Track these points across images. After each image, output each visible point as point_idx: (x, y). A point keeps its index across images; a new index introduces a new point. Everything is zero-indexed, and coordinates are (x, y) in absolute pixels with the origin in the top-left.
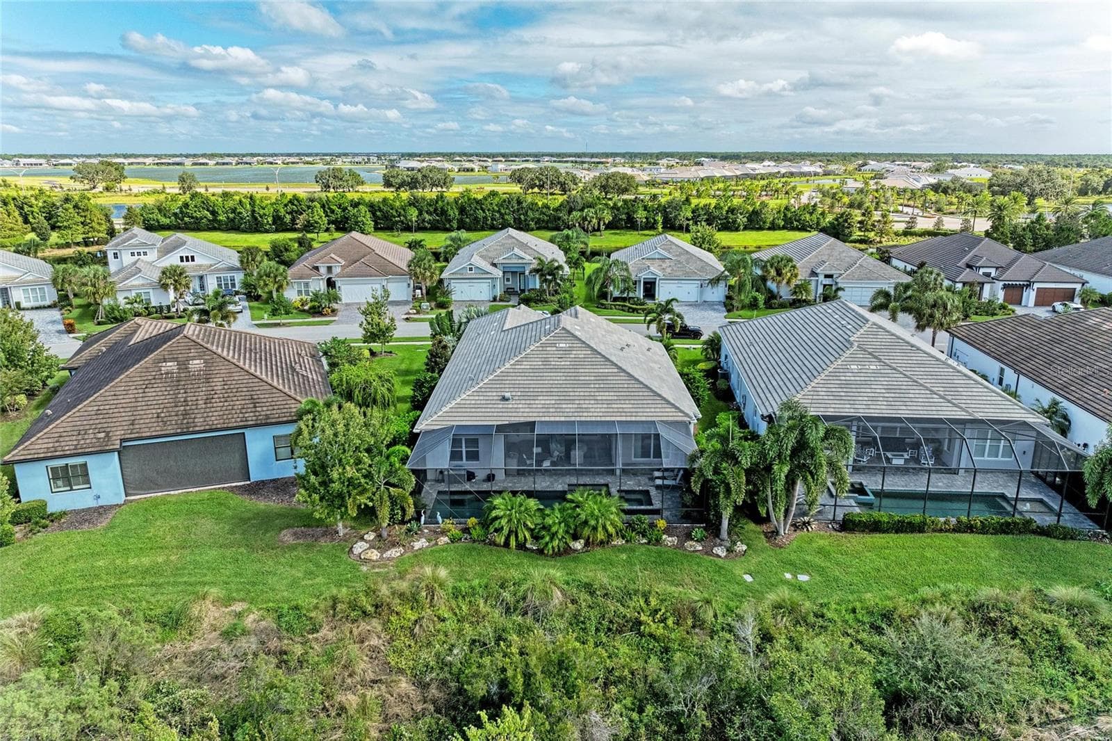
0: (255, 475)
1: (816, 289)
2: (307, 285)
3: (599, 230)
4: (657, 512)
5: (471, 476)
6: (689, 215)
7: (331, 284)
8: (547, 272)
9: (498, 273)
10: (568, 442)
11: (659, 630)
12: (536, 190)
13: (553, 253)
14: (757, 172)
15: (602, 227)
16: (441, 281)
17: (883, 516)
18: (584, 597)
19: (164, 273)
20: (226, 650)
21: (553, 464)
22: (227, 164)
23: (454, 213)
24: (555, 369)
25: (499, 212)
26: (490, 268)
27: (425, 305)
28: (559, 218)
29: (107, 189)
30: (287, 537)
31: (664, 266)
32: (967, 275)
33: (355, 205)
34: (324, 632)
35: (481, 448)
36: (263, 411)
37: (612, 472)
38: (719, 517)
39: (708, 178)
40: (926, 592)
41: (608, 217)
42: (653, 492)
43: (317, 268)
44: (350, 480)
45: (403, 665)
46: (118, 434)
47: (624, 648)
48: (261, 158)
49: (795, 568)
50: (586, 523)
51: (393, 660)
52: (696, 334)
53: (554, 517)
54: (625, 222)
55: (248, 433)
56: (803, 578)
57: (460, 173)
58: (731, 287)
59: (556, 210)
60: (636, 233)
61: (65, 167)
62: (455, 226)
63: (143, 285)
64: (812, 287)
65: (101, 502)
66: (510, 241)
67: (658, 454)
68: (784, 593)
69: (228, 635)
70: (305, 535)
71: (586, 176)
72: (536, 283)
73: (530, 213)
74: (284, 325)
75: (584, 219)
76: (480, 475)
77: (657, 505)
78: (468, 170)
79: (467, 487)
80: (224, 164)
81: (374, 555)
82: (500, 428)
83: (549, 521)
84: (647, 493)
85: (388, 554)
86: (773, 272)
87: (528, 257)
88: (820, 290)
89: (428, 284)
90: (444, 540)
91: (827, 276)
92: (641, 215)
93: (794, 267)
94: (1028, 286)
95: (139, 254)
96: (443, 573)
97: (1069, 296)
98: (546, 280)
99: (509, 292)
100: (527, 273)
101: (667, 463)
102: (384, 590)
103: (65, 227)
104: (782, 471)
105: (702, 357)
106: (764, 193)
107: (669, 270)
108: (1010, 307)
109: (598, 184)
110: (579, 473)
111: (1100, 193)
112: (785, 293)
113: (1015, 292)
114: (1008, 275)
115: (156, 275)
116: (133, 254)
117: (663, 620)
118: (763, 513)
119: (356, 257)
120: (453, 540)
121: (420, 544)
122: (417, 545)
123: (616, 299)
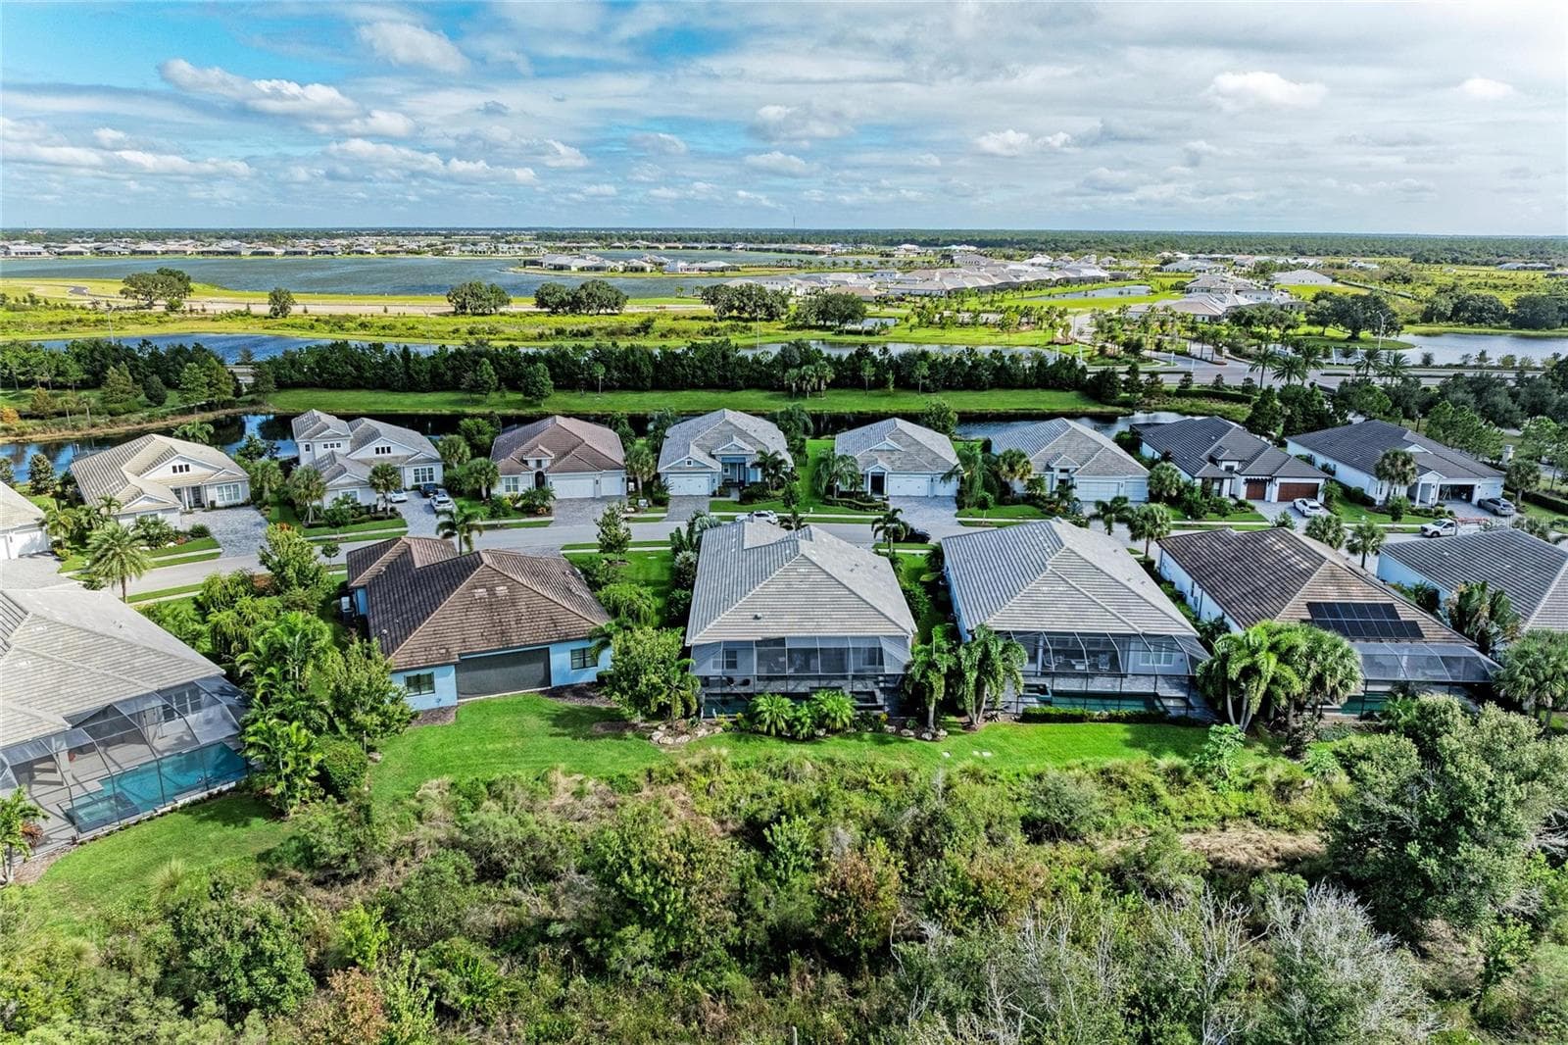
0: (556, 682)
1: (1050, 486)
2: (515, 480)
3: (819, 389)
4: (880, 708)
5: (730, 680)
6: (926, 372)
7: (540, 479)
8: (769, 463)
9: (717, 466)
10: (809, 654)
11: (879, 787)
12: (735, 313)
13: (775, 441)
14: (1022, 279)
15: (823, 386)
16: (657, 476)
17: (1052, 710)
18: (828, 768)
19: (375, 472)
20: (579, 804)
21: (796, 671)
22: (300, 253)
23: (647, 370)
24: (798, 591)
25: (701, 368)
26: (708, 461)
27: (642, 502)
28: (773, 376)
29: (172, 308)
30: (598, 729)
31: (893, 458)
32: (1207, 470)
33: (532, 359)
34: (646, 792)
35: (739, 658)
36: (563, 629)
37: (845, 678)
38: (927, 712)
39: (956, 291)
40: (1072, 762)
41: (830, 375)
42: (878, 693)
43: (526, 462)
44: (653, 685)
45: (705, 811)
46: (455, 650)
47: (857, 799)
48: (345, 242)
49: (981, 747)
50: (827, 715)
51: (697, 808)
52: (920, 538)
53: (804, 711)
54: (848, 376)
55: (552, 648)
56: (987, 754)
57: (626, 274)
58: (962, 480)
59: (770, 365)
60: (862, 393)
61: (74, 257)
62: (649, 382)
63: (350, 484)
64: (1047, 483)
65: (441, 705)
66: (728, 428)
67: (881, 663)
68: (969, 763)
69: (579, 794)
70: (612, 728)
71: (798, 289)
72: (757, 476)
73: (738, 370)
74: (502, 527)
75: (802, 378)
76: (738, 680)
77: (880, 702)
78: (636, 270)
79: (727, 690)
80: (295, 253)
81: (669, 741)
82: (758, 643)
83: (799, 714)
84: (872, 694)
85: (679, 740)
86: (1005, 468)
87: (748, 448)
88: (1056, 483)
89: (646, 478)
90: (719, 730)
91: (1062, 471)
92: (868, 372)
93: (1028, 462)
94: (1270, 481)
95: (332, 446)
96: (724, 752)
97: (1312, 492)
98: (768, 475)
99: (727, 486)
100: (748, 465)
101: (888, 669)
102: (682, 764)
103: (189, 390)
104: (972, 677)
105: (925, 565)
106: (1024, 320)
107: (898, 463)
108: (1251, 502)
109: (815, 310)
110: (820, 678)
111: (1449, 319)
112: (1019, 487)
113: (1257, 488)
114: (1251, 469)
115: (366, 474)
116: (326, 446)
117: (884, 781)
118: (961, 707)
119: (565, 448)
120: (725, 730)
121: (702, 732)
122: (700, 734)
123: (842, 494)
